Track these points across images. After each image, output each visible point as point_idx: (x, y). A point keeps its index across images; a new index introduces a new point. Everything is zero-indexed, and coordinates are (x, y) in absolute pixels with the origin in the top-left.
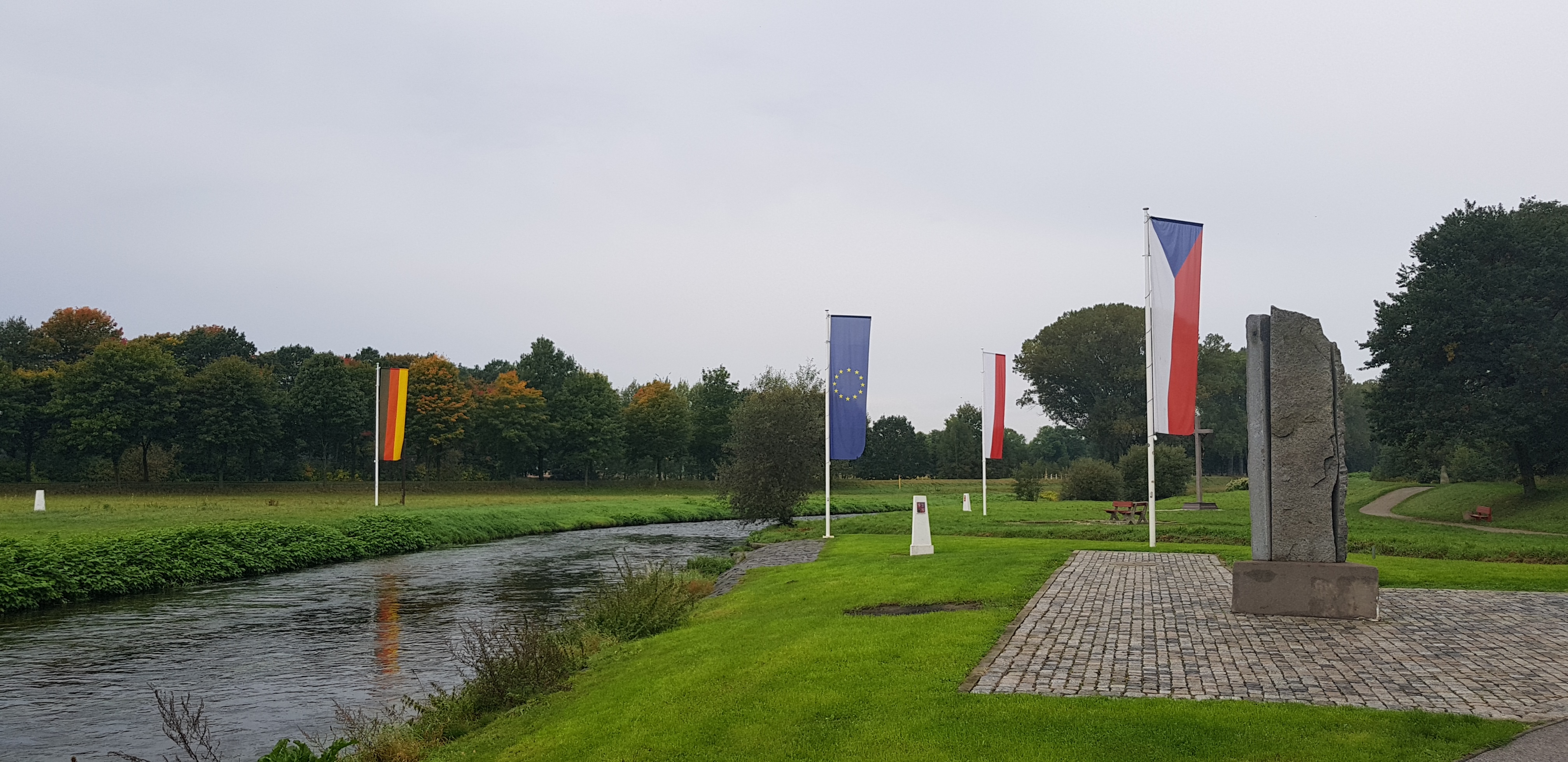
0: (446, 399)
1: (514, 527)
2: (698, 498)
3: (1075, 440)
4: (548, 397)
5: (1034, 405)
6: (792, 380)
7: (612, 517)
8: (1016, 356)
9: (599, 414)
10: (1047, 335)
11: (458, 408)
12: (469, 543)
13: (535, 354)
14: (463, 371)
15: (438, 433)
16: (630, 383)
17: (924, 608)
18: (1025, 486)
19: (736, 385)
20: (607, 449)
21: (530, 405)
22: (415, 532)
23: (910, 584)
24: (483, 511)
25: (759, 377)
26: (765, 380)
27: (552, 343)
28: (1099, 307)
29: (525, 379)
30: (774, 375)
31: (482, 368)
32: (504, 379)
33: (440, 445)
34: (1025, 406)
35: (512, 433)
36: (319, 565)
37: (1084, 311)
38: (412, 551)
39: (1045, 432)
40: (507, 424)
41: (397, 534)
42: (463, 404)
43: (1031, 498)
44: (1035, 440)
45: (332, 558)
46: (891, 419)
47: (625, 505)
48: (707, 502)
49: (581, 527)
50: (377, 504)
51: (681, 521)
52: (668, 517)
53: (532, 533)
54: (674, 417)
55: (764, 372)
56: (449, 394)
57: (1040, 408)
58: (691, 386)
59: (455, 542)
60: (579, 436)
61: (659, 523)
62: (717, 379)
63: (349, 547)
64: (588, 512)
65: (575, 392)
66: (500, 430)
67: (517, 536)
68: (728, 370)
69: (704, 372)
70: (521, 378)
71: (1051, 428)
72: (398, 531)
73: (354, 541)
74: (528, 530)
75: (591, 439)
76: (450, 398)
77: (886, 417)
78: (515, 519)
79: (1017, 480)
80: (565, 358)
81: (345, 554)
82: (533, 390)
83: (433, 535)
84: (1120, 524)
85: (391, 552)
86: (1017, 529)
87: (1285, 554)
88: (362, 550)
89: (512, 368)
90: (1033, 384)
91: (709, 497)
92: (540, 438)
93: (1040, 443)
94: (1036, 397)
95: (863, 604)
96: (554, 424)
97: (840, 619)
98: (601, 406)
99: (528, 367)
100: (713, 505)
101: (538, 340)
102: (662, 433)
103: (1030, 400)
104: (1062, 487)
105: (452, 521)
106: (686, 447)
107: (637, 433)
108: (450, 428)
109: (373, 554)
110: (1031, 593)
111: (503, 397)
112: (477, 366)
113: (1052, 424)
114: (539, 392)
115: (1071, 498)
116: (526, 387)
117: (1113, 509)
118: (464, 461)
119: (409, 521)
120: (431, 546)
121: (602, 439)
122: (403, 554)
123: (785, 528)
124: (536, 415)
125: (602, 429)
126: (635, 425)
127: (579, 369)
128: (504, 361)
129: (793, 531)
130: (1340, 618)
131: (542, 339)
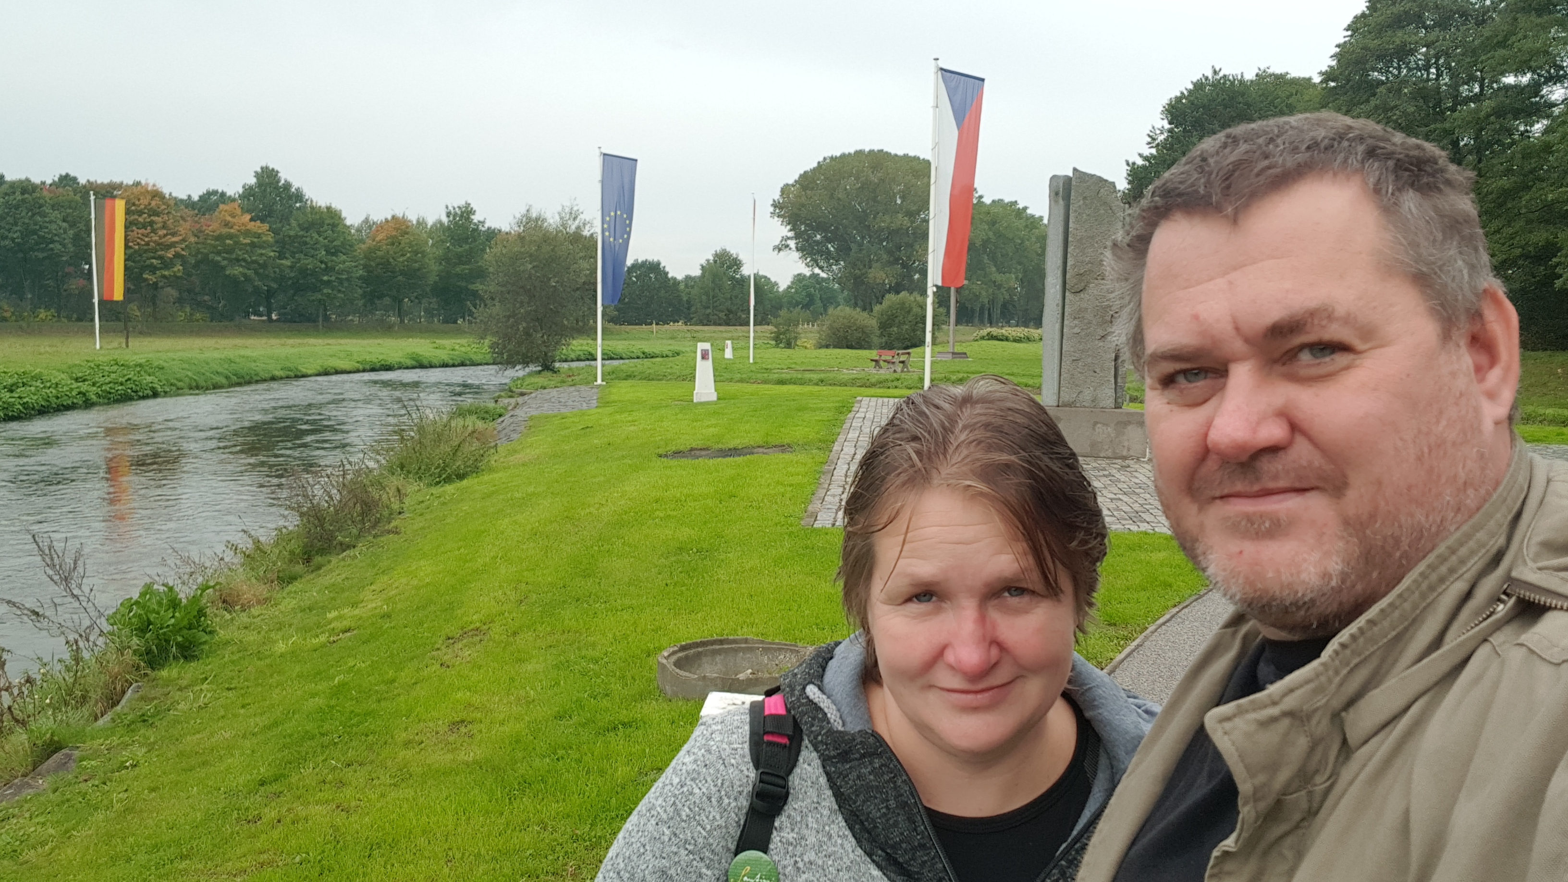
0: (162, 232)
1: (253, 372)
2: (447, 342)
3: (827, 288)
4: (276, 232)
5: (789, 251)
6: (552, 220)
7: (358, 362)
8: (774, 201)
9: (333, 252)
10: (807, 181)
11: (177, 242)
12: (207, 389)
13: (260, 184)
14: (178, 202)
15: (153, 269)
16: (363, 218)
17: (734, 452)
18: (784, 333)
19: (483, 223)
20: (343, 289)
21: (256, 240)
22: (148, 377)
23: (711, 429)
24: (216, 355)
25: (518, 216)
26: (524, 219)
27: (278, 172)
28: (859, 153)
29: (249, 211)
30: (534, 215)
31: (196, 198)
32: (226, 211)
33: (156, 284)
34: (781, 252)
35: (237, 271)
36: (49, 412)
37: (843, 156)
38: (145, 397)
39: (799, 279)
40: (230, 260)
41: (129, 379)
42: (180, 238)
43: (789, 345)
44: (789, 287)
45: (63, 405)
46: (644, 263)
47: (370, 350)
48: (457, 347)
49: (326, 373)
50: (98, 347)
51: (431, 366)
52: (417, 361)
53: (273, 379)
54: (416, 255)
55: (523, 211)
56: (164, 227)
57: (796, 255)
58: (430, 222)
59: (191, 388)
60: (311, 275)
61: (407, 368)
62: (462, 216)
63: (80, 393)
64: (331, 356)
65: (307, 227)
66: (223, 268)
67: (257, 382)
68: (474, 206)
69: (447, 207)
70: (245, 210)
71: (805, 276)
72: (130, 376)
73: (84, 387)
74: (267, 376)
75: (325, 278)
76: (165, 232)
77: (640, 261)
78: (254, 364)
79: (776, 327)
80: (293, 190)
81: (75, 401)
82: (258, 223)
83: (167, 380)
84: (884, 373)
85: (125, 398)
86: (788, 376)
87: (1071, 400)
88: (94, 397)
89: (233, 200)
90: (791, 230)
91: (458, 341)
92: (267, 276)
93: (793, 290)
94: (792, 244)
95: (674, 449)
96: (283, 262)
97: (659, 462)
98: (335, 243)
99: (252, 198)
100: (463, 349)
101: (262, 168)
102: (402, 273)
103: (787, 246)
104: (818, 335)
105: (187, 366)
106: (428, 289)
107: (375, 273)
108: (167, 264)
109: (106, 401)
110: (834, 437)
111: (225, 231)
112: (189, 196)
113: (807, 272)
114: (266, 226)
115: (827, 347)
116: (252, 220)
117: (877, 358)
118: (180, 301)
119: (140, 365)
120: (166, 392)
121: (337, 278)
122: (137, 400)
123: (548, 374)
124: (264, 252)
125: (337, 268)
126: (372, 263)
127: (309, 202)
128: (220, 191)
129: (556, 378)
130: (1116, 458)
131: (267, 168)
